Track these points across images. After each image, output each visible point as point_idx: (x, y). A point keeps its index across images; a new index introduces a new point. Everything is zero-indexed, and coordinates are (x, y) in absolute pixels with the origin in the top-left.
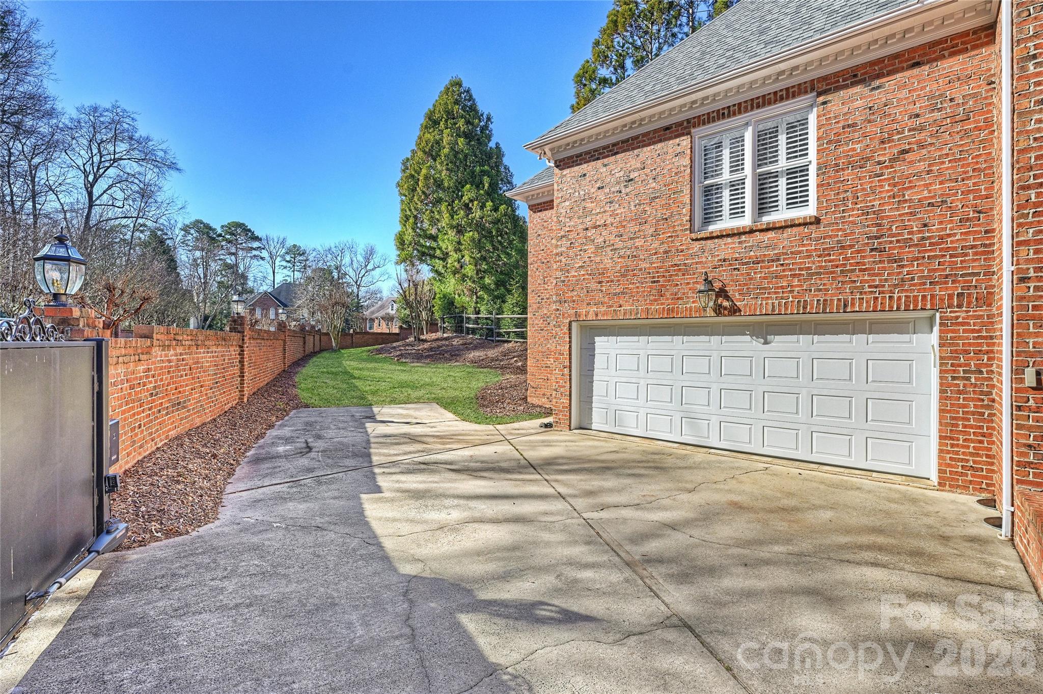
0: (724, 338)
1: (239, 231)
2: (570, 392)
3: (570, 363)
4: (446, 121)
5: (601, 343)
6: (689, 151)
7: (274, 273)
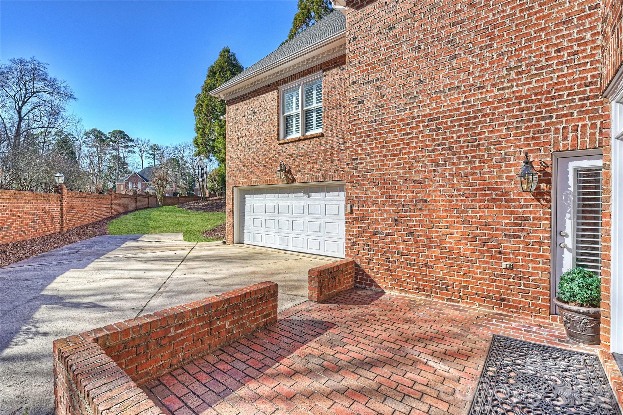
0: (294, 194)
1: (120, 135)
2: (233, 224)
3: (233, 209)
4: (220, 73)
5: (249, 198)
6: (277, 98)
7: (142, 161)
